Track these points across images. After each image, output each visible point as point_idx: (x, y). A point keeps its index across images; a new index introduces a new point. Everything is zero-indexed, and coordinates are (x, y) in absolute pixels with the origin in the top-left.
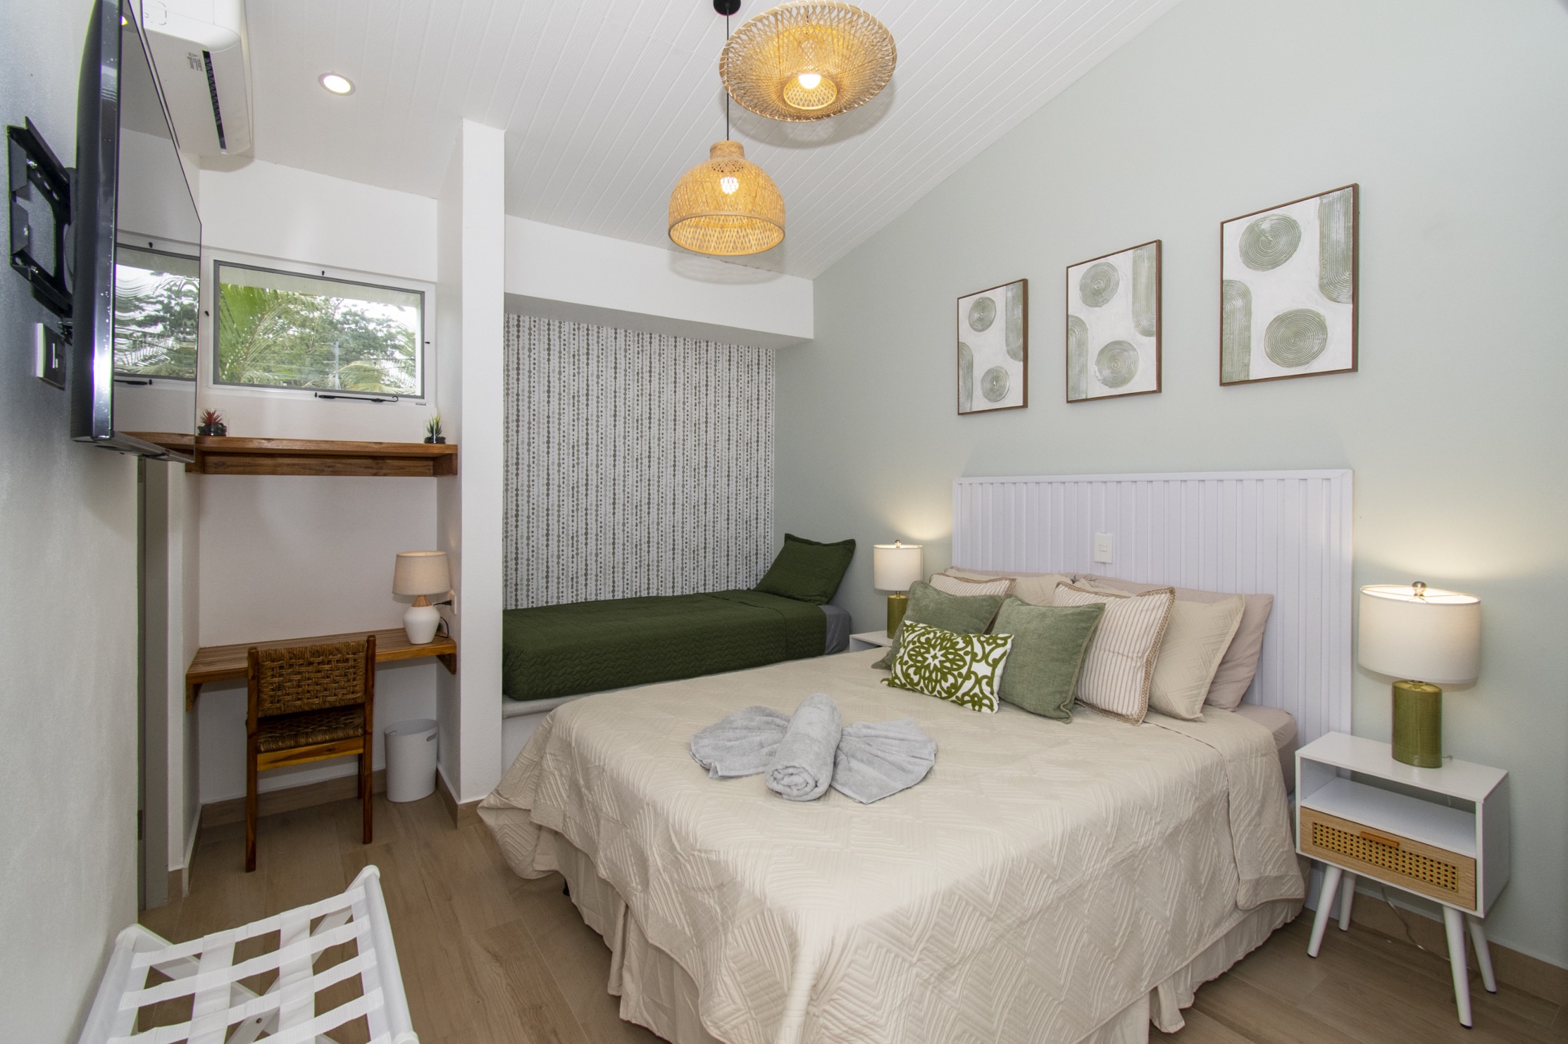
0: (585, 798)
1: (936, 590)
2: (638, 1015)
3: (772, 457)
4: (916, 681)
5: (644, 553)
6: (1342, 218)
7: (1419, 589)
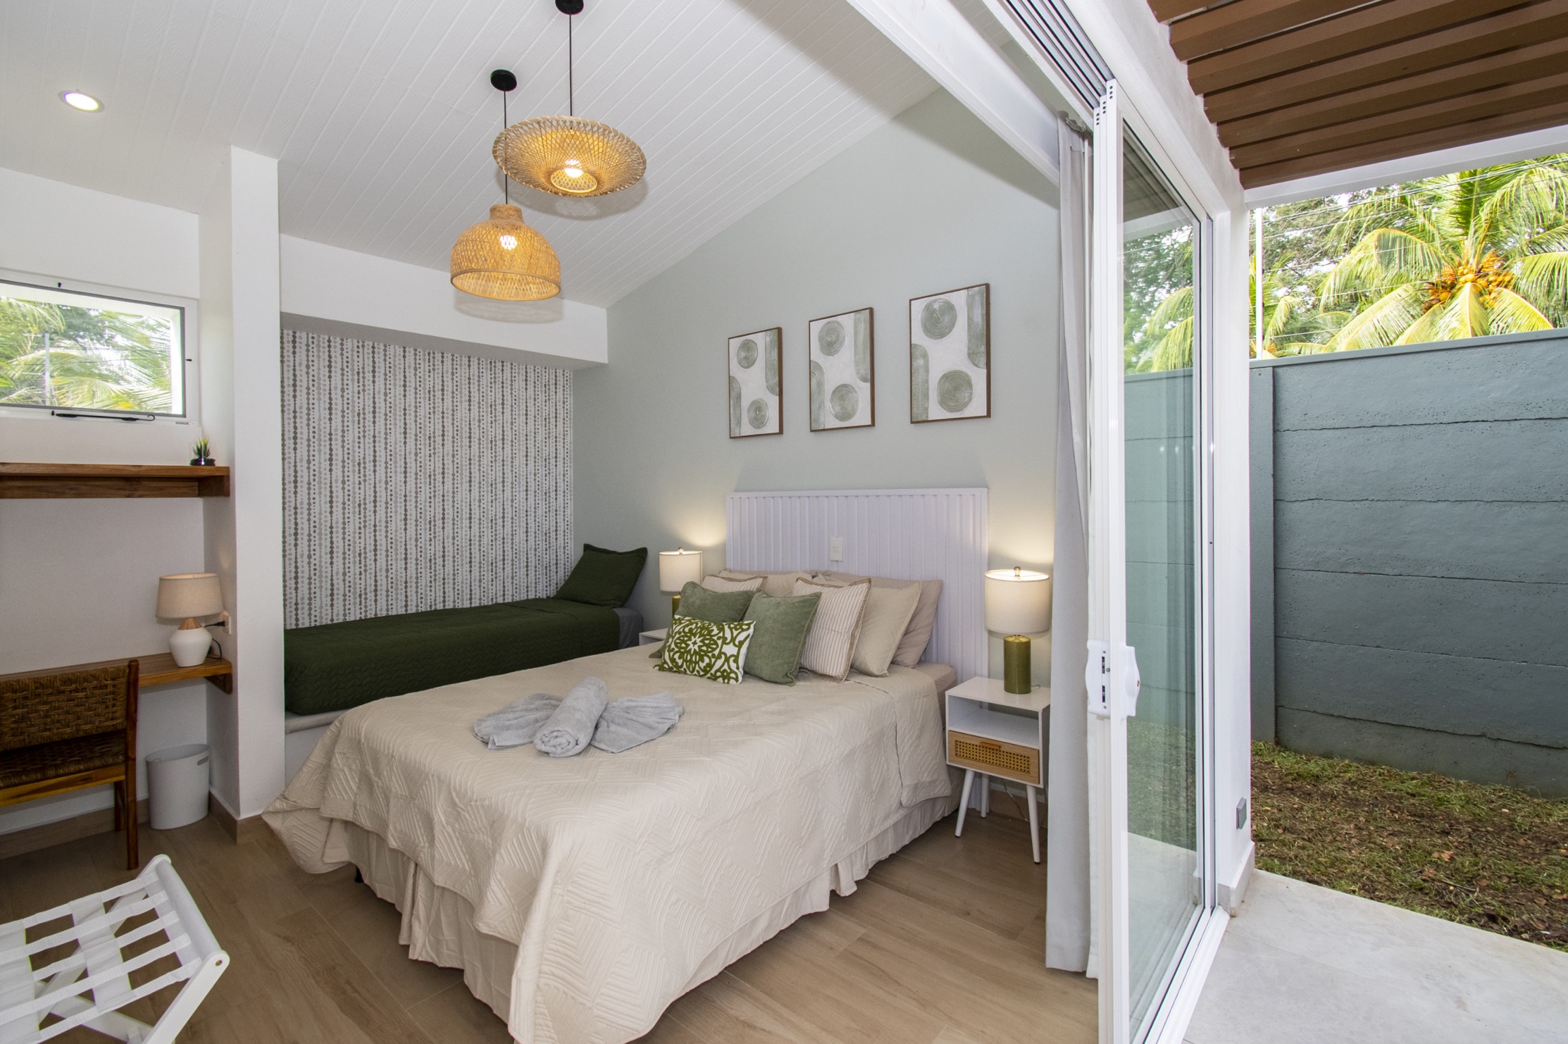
0: (375, 784)
1: (703, 589)
2: (424, 953)
3: (570, 472)
4: (680, 664)
5: (439, 567)
6: (980, 307)
7: (1017, 572)
